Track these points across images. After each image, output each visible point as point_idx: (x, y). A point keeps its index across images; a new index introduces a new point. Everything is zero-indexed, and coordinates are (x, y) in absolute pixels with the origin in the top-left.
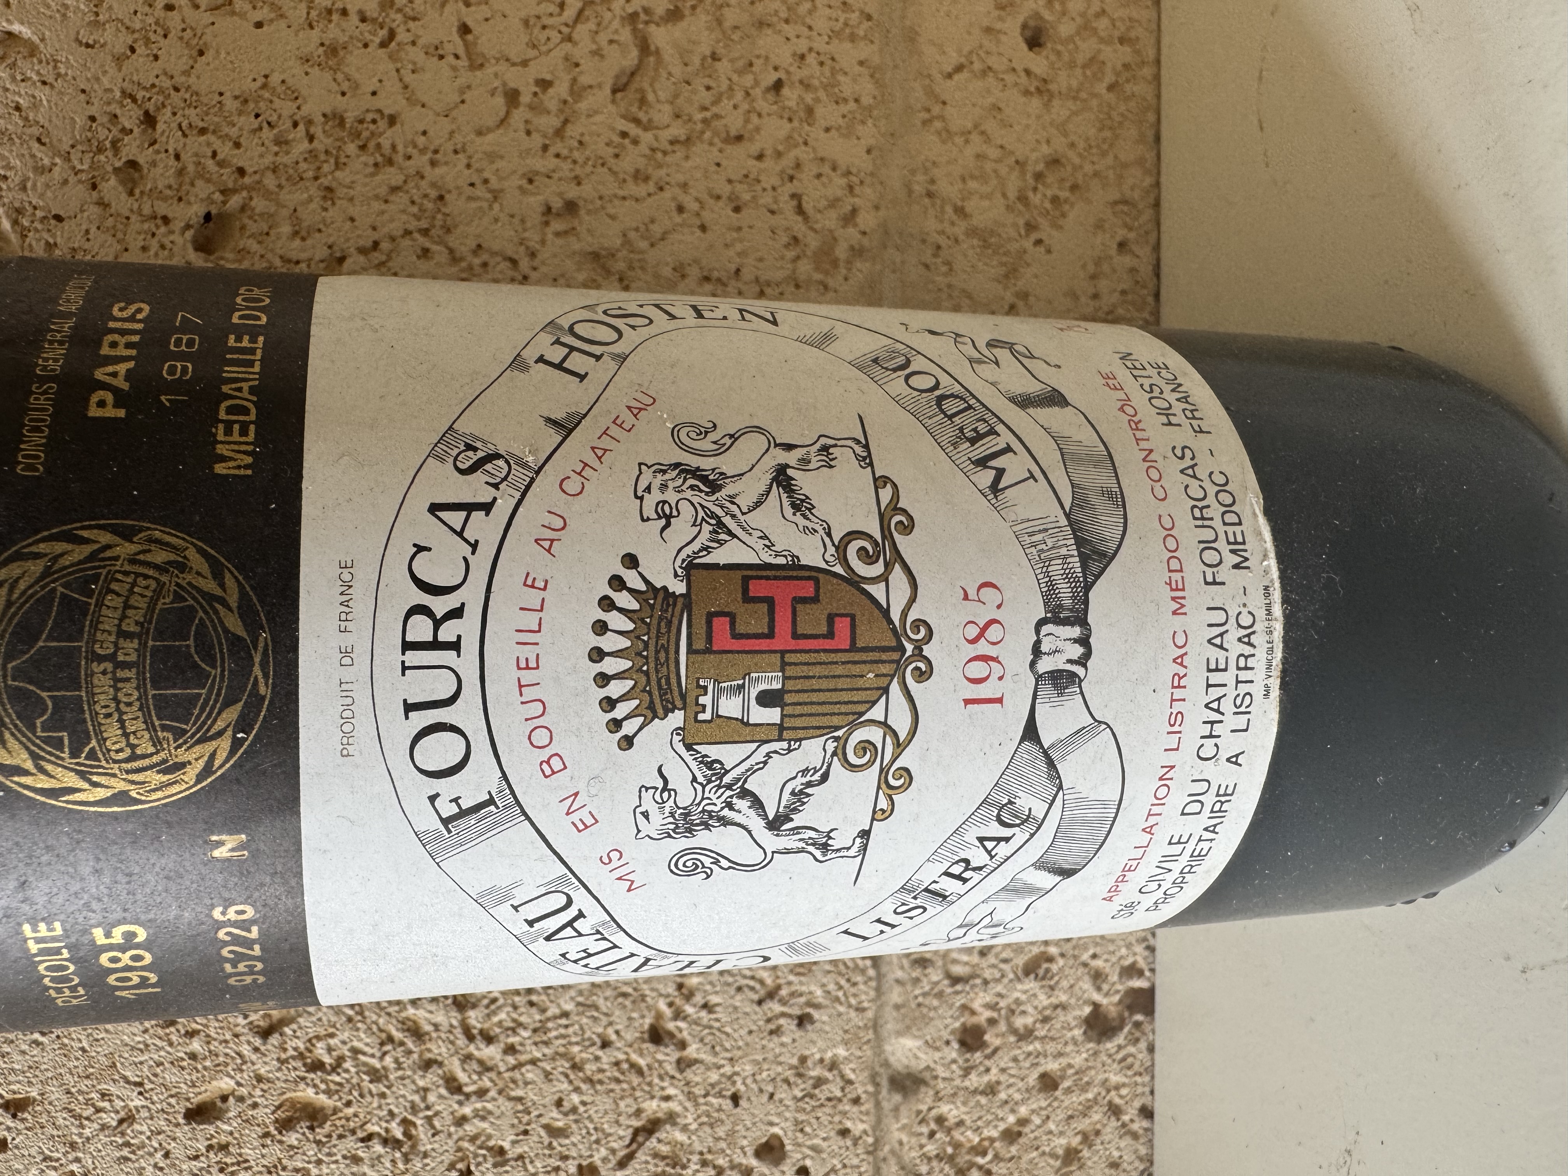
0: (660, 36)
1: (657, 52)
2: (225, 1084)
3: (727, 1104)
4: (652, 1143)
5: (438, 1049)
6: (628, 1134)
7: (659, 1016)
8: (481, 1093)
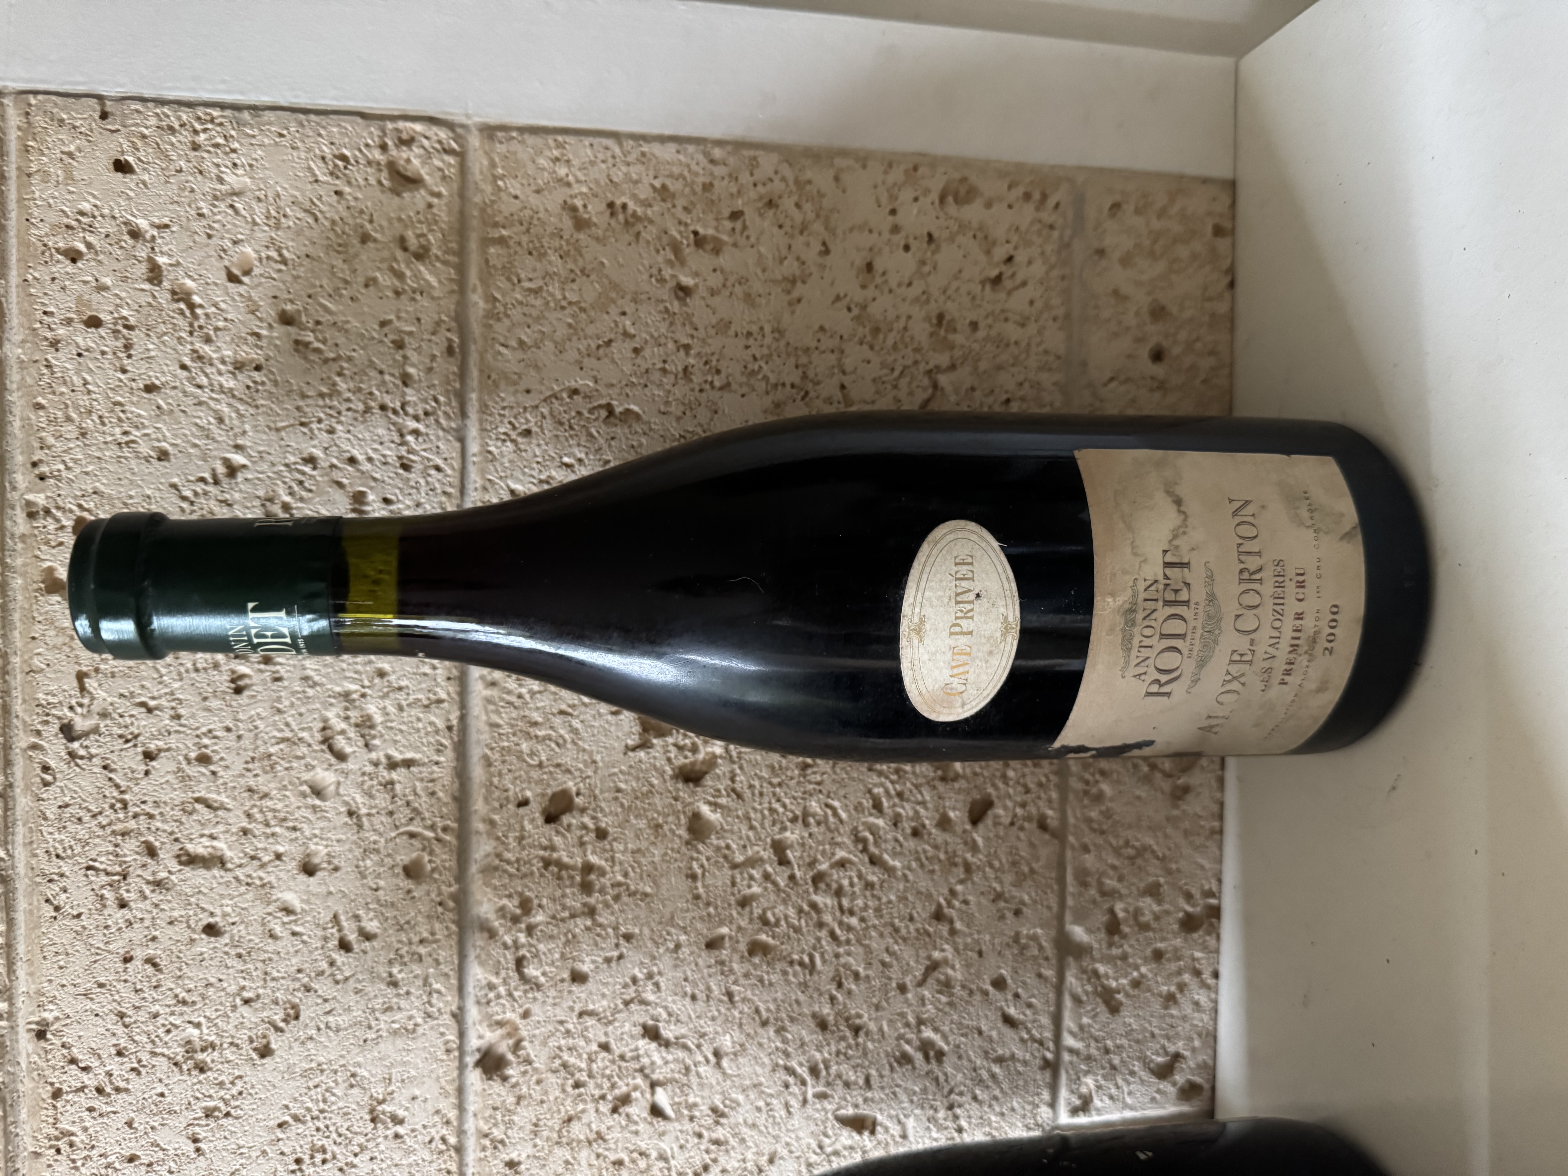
0: (943, 380)
1: (942, 389)
2: (724, 930)
3: (975, 956)
4: (936, 974)
5: (827, 918)
6: (922, 968)
7: (939, 906)
8: (848, 942)
